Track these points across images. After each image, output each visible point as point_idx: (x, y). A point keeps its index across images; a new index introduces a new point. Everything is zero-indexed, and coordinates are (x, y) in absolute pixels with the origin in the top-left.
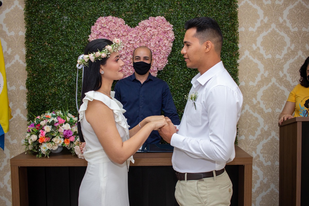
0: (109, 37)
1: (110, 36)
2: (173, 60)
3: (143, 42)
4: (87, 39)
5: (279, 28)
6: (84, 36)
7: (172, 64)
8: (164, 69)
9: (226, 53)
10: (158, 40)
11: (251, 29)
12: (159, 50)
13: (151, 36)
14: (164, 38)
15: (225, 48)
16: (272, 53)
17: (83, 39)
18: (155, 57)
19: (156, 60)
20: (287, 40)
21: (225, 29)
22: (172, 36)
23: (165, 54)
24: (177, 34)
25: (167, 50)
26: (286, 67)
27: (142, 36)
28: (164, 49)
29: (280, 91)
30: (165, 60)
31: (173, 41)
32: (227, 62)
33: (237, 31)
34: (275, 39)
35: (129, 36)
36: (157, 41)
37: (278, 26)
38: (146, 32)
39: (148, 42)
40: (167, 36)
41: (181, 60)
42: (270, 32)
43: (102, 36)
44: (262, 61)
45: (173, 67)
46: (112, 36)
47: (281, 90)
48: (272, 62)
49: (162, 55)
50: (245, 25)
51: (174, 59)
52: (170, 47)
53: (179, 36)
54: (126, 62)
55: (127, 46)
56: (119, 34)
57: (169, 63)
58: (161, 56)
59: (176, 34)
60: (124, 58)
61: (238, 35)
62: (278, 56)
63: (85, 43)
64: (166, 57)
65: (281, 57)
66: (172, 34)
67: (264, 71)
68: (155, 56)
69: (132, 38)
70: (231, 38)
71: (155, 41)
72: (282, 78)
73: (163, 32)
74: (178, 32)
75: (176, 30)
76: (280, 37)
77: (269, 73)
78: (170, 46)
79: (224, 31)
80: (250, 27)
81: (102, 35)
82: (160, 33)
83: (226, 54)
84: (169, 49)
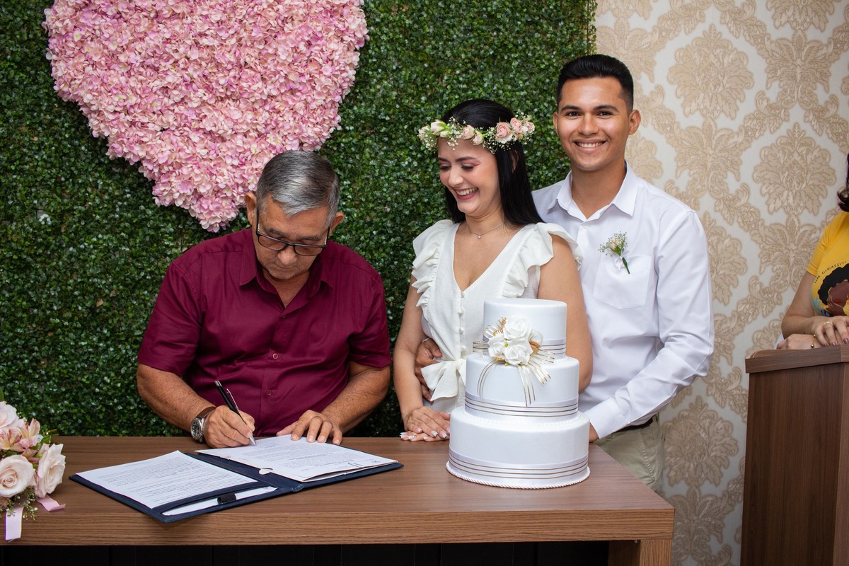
0: (121, 17)
1: (125, 13)
2: (358, 117)
3: (249, 44)
4: (39, 22)
5: (730, 25)
6: (29, 12)
7: (356, 129)
8: (325, 146)
9: (549, 99)
10: (307, 39)
11: (636, 22)
12: (308, 77)
13: (280, 22)
14: (328, 31)
15: (547, 81)
16: (705, 108)
17: (25, 22)
18: (294, 100)
19: (295, 113)
20: (757, 65)
21: (550, 15)
22: (359, 25)
23: (331, 92)
24: (378, 20)
25: (336, 76)
26: (751, 158)
27: (245, 21)
28: (328, 74)
29: (727, 242)
30: (331, 113)
31: (362, 45)
32: (552, 133)
33: (591, 23)
34: (716, 60)
35: (196, 17)
36: (302, 40)
37: (728, 18)
38: (261, 8)
39: (270, 45)
40: (340, 26)
41: (387, 118)
42: (701, 35)
43: (96, 14)
44: (672, 135)
45: (359, 141)
46: (135, 16)
47: (731, 239)
48: (705, 141)
49: (319, 94)
50: (617, 7)
51: (362, 110)
52: (348, 68)
53: (385, 30)
54: (183, 117)
55: (189, 54)
56: (162, 11)
57: (343, 126)
58: (316, 97)
59: (374, 20)
60: (177, 99)
61: (595, 37)
62: (723, 122)
63: (31, 36)
64: (333, 102)
65: (735, 125)
66: (358, 21)
67: (677, 171)
68: (295, 98)
69: (207, 27)
70: (570, 47)
71: (293, 42)
72: (735, 198)
73: (327, 11)
74: (382, 15)
75: (372, 5)
76: (732, 56)
77: (691, 179)
78: (350, 65)
79: (546, 19)
80: (635, 15)
81: (95, 11)
82: (313, 11)
83: (549, 102)
84: (344, 75)
